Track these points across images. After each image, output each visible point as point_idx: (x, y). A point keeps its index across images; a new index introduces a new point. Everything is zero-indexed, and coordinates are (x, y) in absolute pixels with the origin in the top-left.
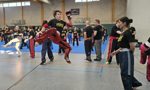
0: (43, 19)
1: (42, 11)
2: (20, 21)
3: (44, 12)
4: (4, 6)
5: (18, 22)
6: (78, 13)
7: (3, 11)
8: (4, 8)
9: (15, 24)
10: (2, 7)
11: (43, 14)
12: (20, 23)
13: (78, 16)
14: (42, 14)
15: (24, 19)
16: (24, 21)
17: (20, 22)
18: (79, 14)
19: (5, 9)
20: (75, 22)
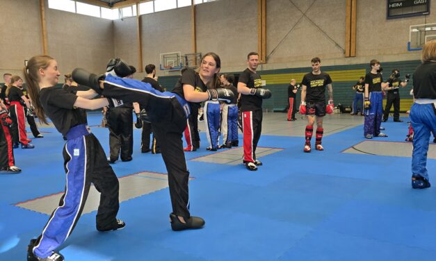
0: (263, 44)
1: (264, 15)
2: (186, 57)
3: (271, 18)
4: (141, 13)
5: (181, 61)
6: (423, 8)
7: (138, 29)
8: (140, 18)
9: (171, 68)
10: (135, 14)
11: (265, 26)
12: (187, 64)
13: (422, 19)
14: (264, 28)
15: (198, 52)
16: (199, 58)
17: (187, 60)
18: (428, 10)
19: (145, 22)
20: (411, 48)
